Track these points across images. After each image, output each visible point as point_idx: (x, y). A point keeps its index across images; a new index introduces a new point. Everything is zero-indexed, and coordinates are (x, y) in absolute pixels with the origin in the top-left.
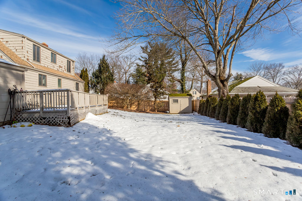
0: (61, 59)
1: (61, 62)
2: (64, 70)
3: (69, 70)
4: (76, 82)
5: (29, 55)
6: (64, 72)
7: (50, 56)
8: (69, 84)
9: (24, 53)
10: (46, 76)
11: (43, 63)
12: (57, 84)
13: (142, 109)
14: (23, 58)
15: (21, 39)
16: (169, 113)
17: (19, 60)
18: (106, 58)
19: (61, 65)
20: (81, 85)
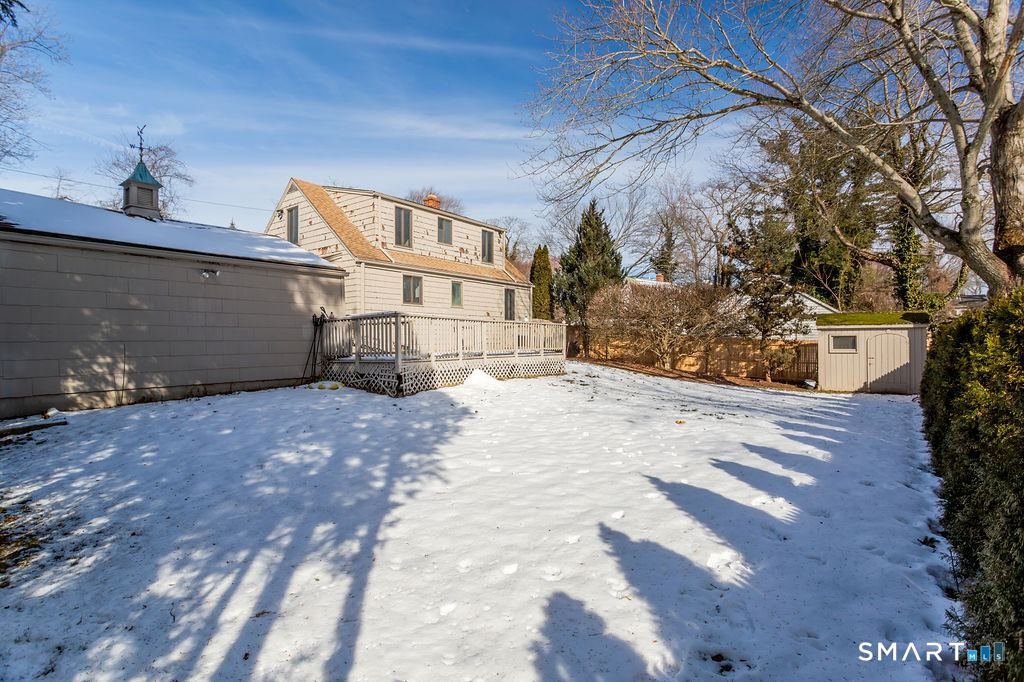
0: (464, 231)
1: (466, 237)
2: (474, 257)
3: (488, 256)
4: (505, 287)
5: (385, 234)
6: (474, 262)
7: (436, 228)
8: (485, 295)
9: (377, 232)
10: (420, 278)
11: (418, 246)
12: (450, 296)
13: (721, 371)
14: (373, 244)
15: (372, 200)
16: (816, 387)
17: (365, 250)
18: (598, 210)
19: (465, 247)
20: (523, 295)
